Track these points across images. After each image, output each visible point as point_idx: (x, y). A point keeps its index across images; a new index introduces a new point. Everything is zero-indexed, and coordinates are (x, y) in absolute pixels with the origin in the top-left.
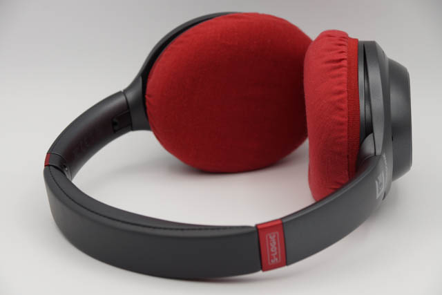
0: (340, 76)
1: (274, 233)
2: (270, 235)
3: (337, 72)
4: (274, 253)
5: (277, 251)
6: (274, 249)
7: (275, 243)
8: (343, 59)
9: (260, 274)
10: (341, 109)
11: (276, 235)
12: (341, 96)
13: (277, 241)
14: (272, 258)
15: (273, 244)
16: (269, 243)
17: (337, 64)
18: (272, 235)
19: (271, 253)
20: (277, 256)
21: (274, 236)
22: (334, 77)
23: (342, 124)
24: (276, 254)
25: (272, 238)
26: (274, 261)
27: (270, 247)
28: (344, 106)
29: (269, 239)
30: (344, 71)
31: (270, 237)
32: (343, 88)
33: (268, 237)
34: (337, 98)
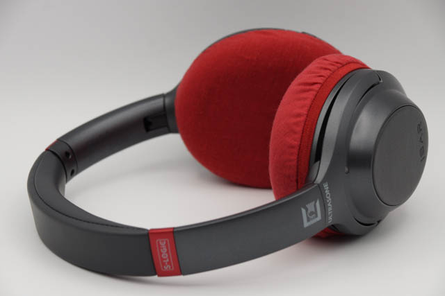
0: (305, 99)
1: (165, 240)
2: (160, 240)
3: (304, 95)
4: (166, 259)
5: (169, 257)
6: (165, 256)
7: (166, 250)
8: (317, 83)
9: (155, 278)
10: (295, 133)
11: (166, 241)
12: (298, 119)
13: (167, 248)
14: (164, 264)
15: (164, 250)
16: (160, 248)
17: (308, 87)
18: (163, 241)
19: (162, 259)
20: (169, 263)
21: (165, 243)
22: (299, 99)
23: (293, 147)
24: (168, 260)
25: (163, 244)
26: (167, 268)
27: (161, 253)
28: (299, 129)
29: (159, 245)
30: (311, 95)
31: (161, 243)
32: (304, 111)
33: (159, 242)
34: (294, 120)
